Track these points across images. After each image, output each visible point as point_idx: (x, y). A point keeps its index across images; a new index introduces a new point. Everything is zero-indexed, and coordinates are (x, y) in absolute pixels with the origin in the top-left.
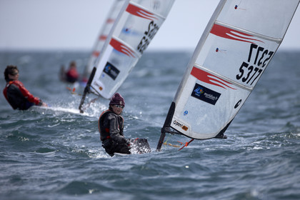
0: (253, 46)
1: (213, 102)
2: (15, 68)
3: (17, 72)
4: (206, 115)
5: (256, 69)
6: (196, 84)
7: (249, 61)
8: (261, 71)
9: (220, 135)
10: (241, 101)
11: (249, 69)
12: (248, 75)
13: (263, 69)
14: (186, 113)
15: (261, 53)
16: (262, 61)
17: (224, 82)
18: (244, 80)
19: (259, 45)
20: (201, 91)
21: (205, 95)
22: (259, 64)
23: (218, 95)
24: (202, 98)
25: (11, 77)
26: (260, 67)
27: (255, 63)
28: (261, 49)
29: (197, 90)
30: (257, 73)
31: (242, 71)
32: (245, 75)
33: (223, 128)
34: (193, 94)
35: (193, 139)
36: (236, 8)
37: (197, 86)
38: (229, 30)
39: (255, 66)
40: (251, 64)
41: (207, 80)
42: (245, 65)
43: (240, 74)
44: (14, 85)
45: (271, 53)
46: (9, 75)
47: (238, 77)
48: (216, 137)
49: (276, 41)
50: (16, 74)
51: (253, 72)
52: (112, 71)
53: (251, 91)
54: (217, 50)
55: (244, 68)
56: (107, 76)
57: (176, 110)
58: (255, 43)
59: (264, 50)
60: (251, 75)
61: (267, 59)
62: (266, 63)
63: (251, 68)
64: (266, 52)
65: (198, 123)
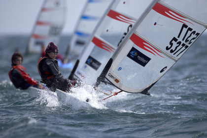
0: (185, 26)
1: (144, 64)
4: (136, 74)
5: (183, 45)
6: (133, 47)
7: (179, 37)
8: (187, 47)
9: (145, 92)
10: (166, 67)
11: (177, 43)
12: (176, 48)
13: (189, 45)
14: (120, 69)
15: (190, 32)
16: (190, 39)
18: (172, 51)
19: (189, 26)
20: (136, 53)
22: (187, 41)
23: (148, 59)
24: (135, 59)
26: (187, 44)
27: (183, 40)
28: (190, 29)
29: (132, 53)
30: (184, 48)
31: (171, 44)
32: (173, 48)
33: (148, 86)
34: (129, 55)
35: (122, 90)
37: (133, 49)
38: (168, 10)
39: (183, 42)
40: (180, 40)
41: (142, 46)
42: (175, 39)
43: (169, 46)
45: (198, 34)
47: (167, 48)
49: (203, 25)
51: (181, 46)
53: (176, 61)
54: (155, 24)
55: (173, 42)
56: (89, 67)
57: (112, 64)
58: (187, 24)
59: (192, 31)
60: (178, 48)
61: (194, 39)
62: (193, 41)
63: (179, 43)
64: (194, 32)
65: (129, 79)
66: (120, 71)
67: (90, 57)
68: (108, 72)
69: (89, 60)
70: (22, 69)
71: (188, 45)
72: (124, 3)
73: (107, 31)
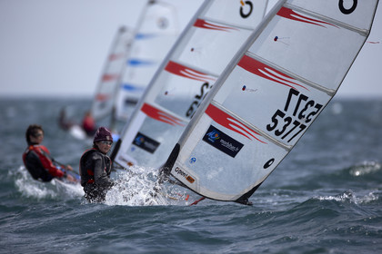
0: (293, 92)
1: (233, 154)
2: (40, 128)
3: (41, 132)
4: (221, 169)
5: (296, 123)
6: (211, 126)
7: (286, 109)
8: (303, 127)
9: (244, 199)
10: (273, 160)
11: (285, 120)
12: (285, 128)
13: (307, 125)
14: (193, 160)
15: (303, 103)
16: (306, 113)
17: (249, 131)
18: (278, 133)
19: (302, 91)
20: (217, 135)
21: (222, 142)
22: (301, 116)
23: (240, 146)
25: (33, 140)
26: (302, 122)
27: (294, 115)
28: (303, 97)
29: (211, 134)
30: (298, 129)
31: (274, 120)
32: (280, 127)
33: (246, 191)
34: (206, 138)
35: (204, 197)
36: (276, 39)
37: (212, 129)
38: (263, 66)
39: (295, 118)
40: (289, 114)
41: (226, 124)
42: (279, 113)
43: (272, 124)
44: (33, 152)
45: (319, 106)
46: (31, 137)
47: (269, 128)
48: (237, 201)
49: (325, 91)
50: (40, 135)
51: (292, 125)
52: (146, 143)
53: (289, 150)
54: (244, 88)
55: (278, 117)
56: (138, 149)
57: (180, 153)
58: (297, 88)
59: (308, 100)
60: (288, 129)
61: (313, 113)
62: (312, 117)
63: (289, 120)
64: (312, 103)
65: (210, 176)
66: (194, 164)
67: (139, 135)
68: (175, 166)
69: (138, 139)
70: (42, 152)
71: (305, 124)
72: (192, 50)
73: (166, 93)
